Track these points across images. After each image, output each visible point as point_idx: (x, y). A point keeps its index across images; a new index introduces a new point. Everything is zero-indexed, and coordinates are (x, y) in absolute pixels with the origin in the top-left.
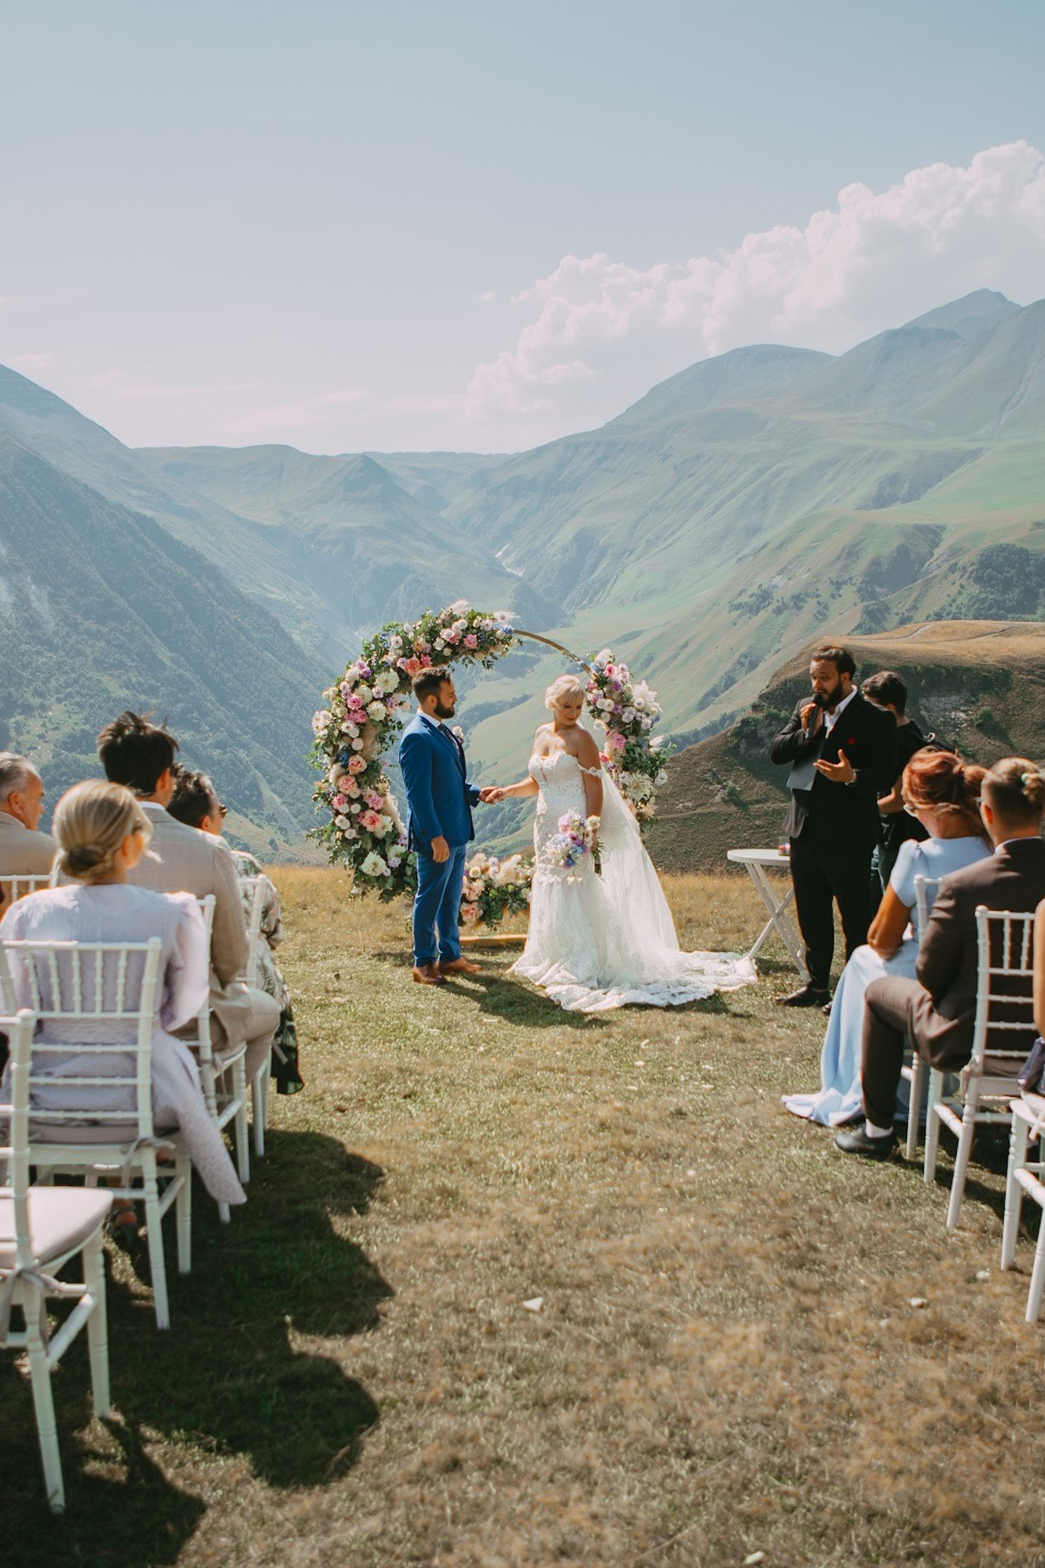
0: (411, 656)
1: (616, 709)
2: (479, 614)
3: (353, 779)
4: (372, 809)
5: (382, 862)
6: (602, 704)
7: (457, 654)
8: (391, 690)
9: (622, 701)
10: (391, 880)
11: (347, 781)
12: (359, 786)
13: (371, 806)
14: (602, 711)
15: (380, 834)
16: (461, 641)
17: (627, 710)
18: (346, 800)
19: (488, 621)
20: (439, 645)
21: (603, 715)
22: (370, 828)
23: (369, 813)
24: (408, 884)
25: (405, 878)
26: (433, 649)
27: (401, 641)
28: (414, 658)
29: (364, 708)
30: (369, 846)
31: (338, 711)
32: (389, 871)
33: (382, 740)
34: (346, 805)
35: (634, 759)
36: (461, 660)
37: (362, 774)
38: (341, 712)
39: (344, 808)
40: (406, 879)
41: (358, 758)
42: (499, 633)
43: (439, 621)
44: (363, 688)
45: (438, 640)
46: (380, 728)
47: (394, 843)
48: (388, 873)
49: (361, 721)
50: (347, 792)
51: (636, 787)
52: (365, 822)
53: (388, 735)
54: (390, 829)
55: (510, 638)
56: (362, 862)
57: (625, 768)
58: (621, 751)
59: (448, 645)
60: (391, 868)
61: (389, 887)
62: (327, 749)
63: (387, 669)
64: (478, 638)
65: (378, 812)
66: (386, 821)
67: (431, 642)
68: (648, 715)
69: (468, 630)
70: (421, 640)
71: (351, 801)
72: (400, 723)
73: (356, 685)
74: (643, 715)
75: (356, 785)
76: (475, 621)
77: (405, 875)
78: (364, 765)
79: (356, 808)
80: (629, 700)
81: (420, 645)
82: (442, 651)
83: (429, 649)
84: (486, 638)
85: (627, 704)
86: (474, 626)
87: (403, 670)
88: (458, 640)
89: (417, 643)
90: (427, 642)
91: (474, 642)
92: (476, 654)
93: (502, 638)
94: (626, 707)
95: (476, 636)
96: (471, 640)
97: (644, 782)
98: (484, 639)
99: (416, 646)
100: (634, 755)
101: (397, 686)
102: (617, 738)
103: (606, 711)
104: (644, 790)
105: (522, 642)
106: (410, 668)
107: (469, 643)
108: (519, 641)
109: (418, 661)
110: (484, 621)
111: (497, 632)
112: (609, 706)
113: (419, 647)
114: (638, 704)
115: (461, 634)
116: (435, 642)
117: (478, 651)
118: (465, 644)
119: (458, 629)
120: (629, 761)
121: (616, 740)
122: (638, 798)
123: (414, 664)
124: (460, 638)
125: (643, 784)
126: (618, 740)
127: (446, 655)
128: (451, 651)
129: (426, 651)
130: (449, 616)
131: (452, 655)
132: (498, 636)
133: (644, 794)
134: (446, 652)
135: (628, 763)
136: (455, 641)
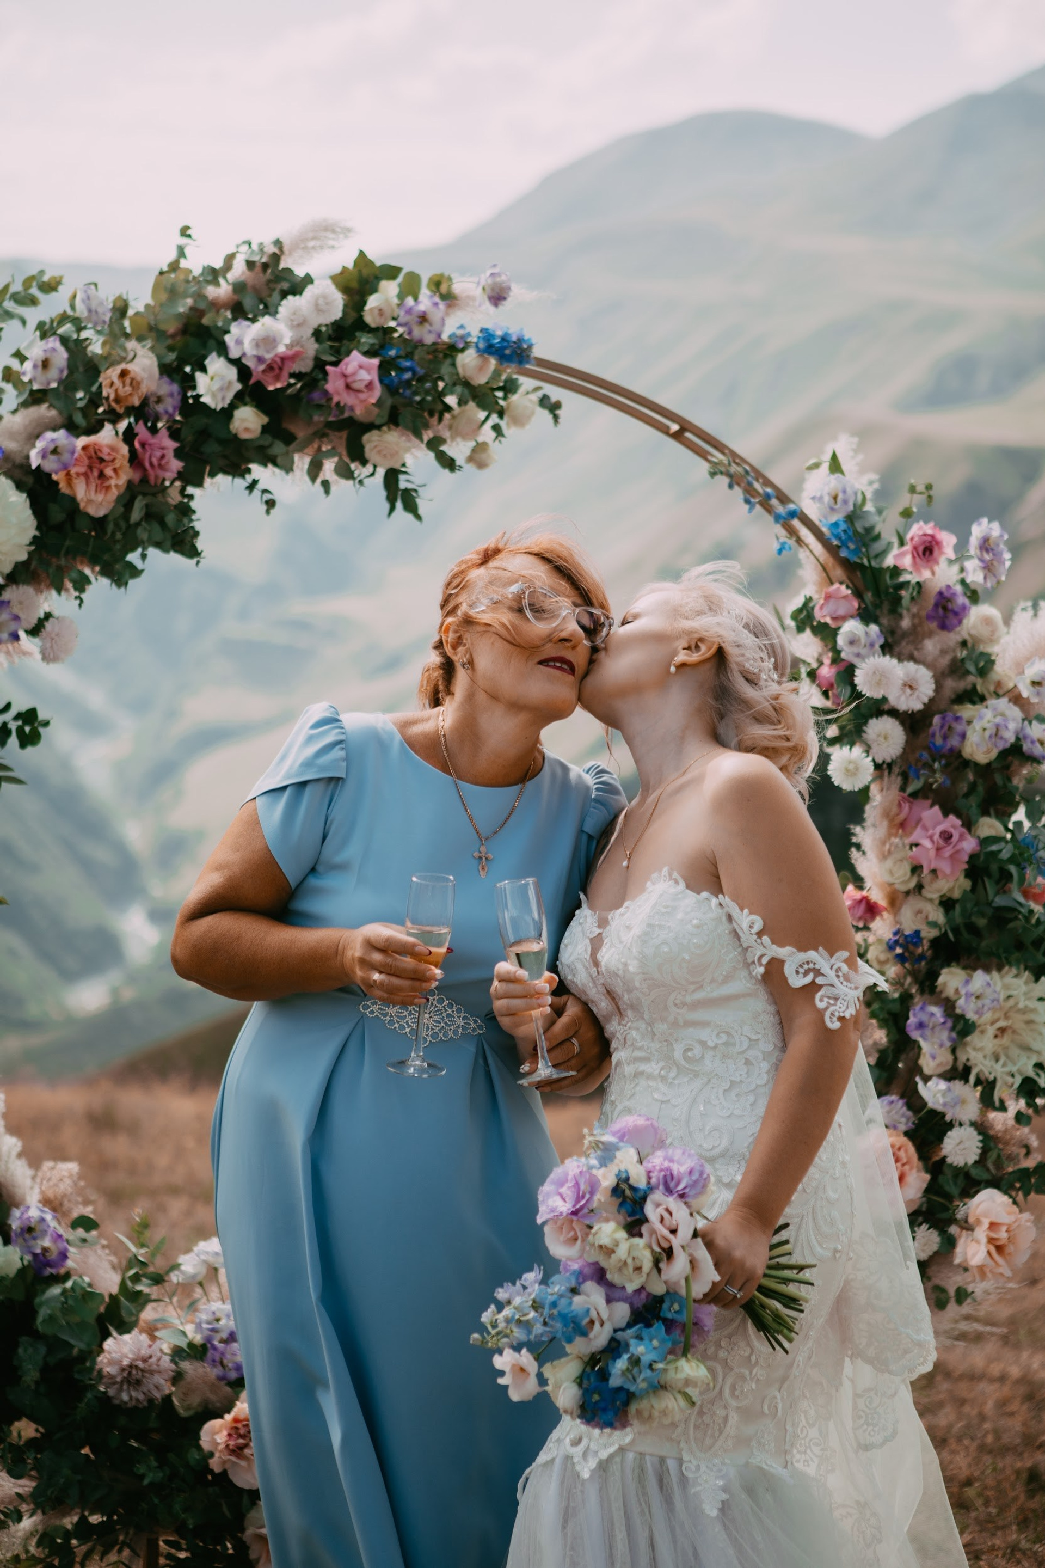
0: (94, 429)
2: (391, 272)
6: (879, 679)
7: (288, 439)
9: (960, 671)
14: (879, 708)
16: (311, 381)
19: (426, 301)
20: (214, 387)
26: (190, 406)
28: (107, 436)
36: (302, 462)
42: (467, 361)
43: (221, 291)
45: (215, 364)
51: (1001, 1032)
55: (510, 388)
57: (950, 952)
59: (254, 390)
64: (384, 368)
67: (181, 371)
69: (340, 334)
70: (143, 362)
72: (30, 716)
76: (373, 302)
80: (985, 665)
81: (132, 379)
82: (227, 413)
83: (169, 405)
84: (414, 373)
85: (979, 683)
86: (369, 319)
87: (56, 483)
88: (298, 376)
89: (124, 374)
90: (166, 370)
91: (370, 386)
92: (365, 438)
93: (481, 379)
94: (973, 697)
95: (375, 361)
96: (356, 386)
97: (1034, 1011)
98: (408, 376)
99: (118, 383)
100: (1000, 901)
101: (23, 557)
102: (939, 829)
103: (893, 713)
104: (1035, 1045)
105: (557, 405)
106: (86, 475)
107: (348, 387)
108: (544, 402)
109: (125, 449)
110: (410, 301)
111: (462, 350)
112: (911, 687)
113: (128, 389)
114: (1035, 683)
115: (312, 348)
116: (199, 375)
117: (379, 427)
118: (327, 395)
119: (299, 325)
120: (981, 922)
121: (936, 837)
122: (1010, 1080)
123: (102, 460)
124: (305, 366)
125: (1029, 1022)
126: (947, 836)
127: (244, 436)
128: (265, 420)
129: (160, 408)
130: (265, 266)
131: (268, 440)
132: (464, 366)
133: (1034, 1059)
134: (243, 420)
135: (973, 929)
136: (285, 374)
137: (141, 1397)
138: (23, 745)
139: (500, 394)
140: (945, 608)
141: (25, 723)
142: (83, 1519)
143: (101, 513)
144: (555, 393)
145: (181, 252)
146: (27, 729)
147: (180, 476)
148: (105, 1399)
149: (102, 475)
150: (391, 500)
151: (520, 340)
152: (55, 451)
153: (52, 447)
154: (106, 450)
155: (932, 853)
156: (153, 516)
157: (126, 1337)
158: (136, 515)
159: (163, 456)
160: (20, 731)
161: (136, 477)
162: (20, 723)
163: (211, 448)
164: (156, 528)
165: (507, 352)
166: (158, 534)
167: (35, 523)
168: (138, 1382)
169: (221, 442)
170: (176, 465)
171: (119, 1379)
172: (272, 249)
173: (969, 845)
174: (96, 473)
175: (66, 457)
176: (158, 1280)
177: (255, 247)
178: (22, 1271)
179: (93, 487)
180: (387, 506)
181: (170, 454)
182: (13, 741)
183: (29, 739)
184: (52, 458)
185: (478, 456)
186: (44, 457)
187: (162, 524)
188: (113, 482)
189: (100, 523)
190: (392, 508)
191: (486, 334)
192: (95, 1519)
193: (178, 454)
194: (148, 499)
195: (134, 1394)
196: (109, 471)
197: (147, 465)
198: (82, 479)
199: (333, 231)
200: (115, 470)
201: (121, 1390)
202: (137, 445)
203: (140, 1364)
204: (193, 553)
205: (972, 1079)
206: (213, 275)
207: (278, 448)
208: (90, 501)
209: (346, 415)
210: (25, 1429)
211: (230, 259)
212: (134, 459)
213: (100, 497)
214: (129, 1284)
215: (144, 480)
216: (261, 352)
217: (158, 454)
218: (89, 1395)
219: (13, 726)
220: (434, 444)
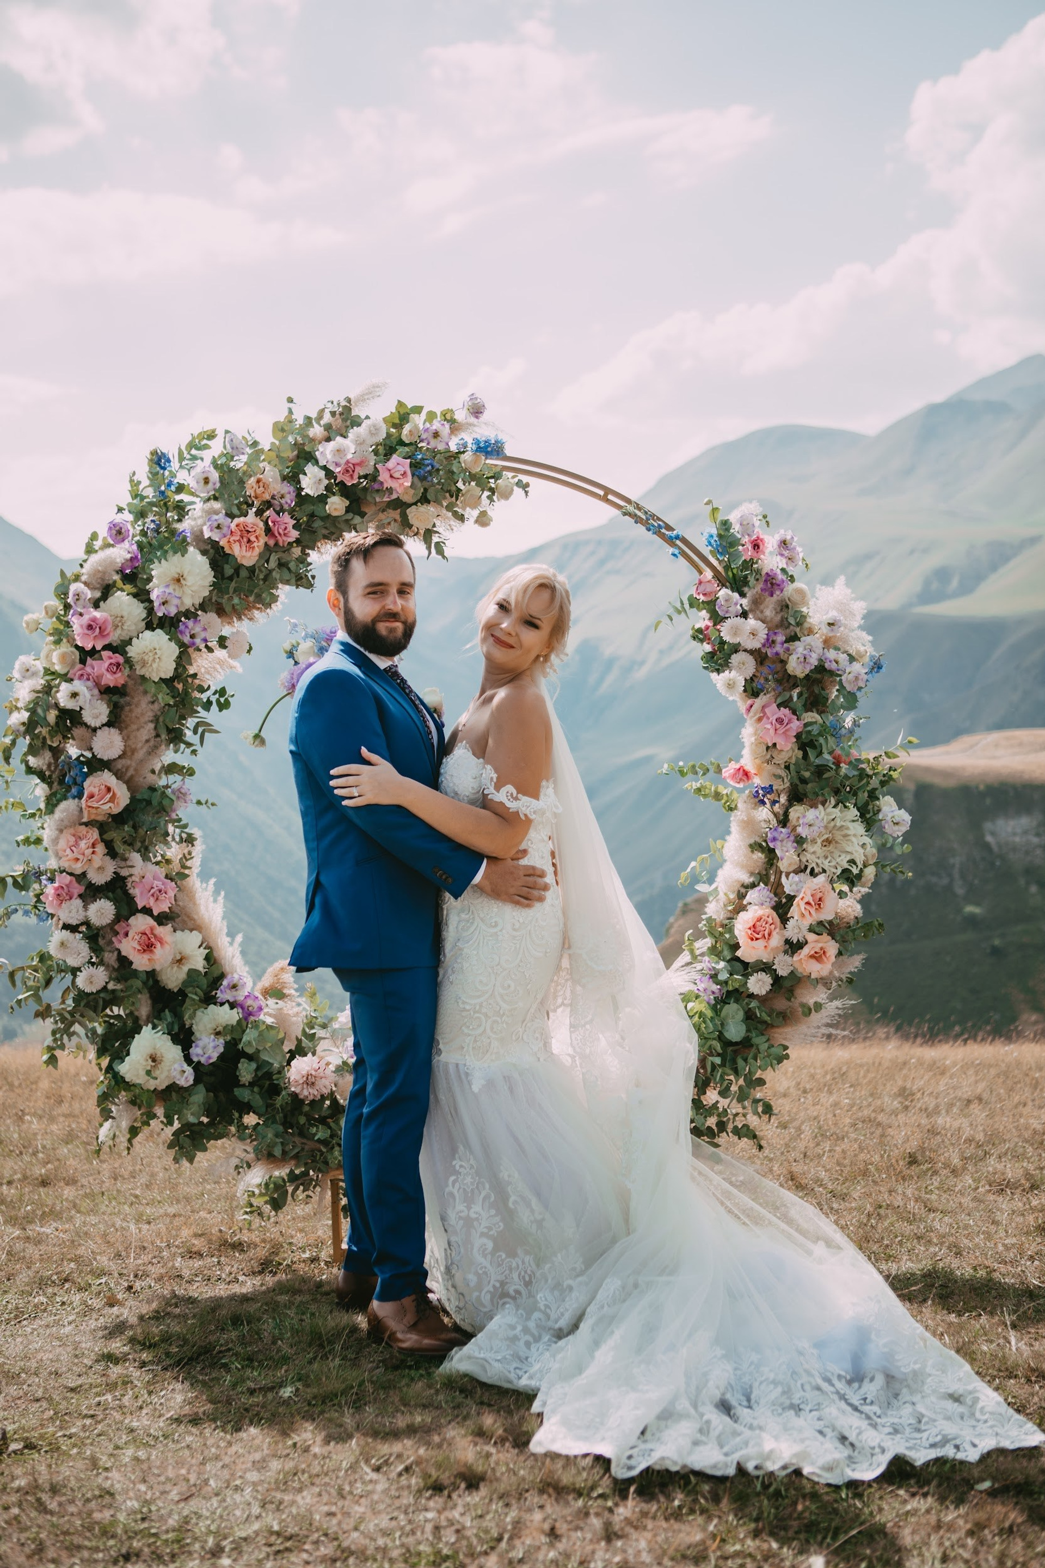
0: (244, 515)
1: (770, 642)
2: (418, 410)
3: (94, 834)
4: (147, 911)
5: (172, 1053)
6: (735, 631)
7: (362, 514)
8: (189, 601)
9: (784, 624)
10: (199, 1096)
11: (79, 838)
12: (112, 853)
13: (140, 904)
14: (736, 649)
15: (173, 979)
16: (373, 477)
17: (799, 648)
18: (78, 889)
19: (437, 426)
20: (312, 482)
21: (735, 659)
22: (140, 962)
23: (140, 923)
24: (247, 1108)
25: (237, 1092)
26: (302, 499)
27: (215, 476)
28: (251, 518)
29: (119, 648)
30: (144, 1010)
31: (55, 657)
32: (189, 1071)
33: (176, 737)
34: (78, 903)
35: (820, 771)
37: (119, 819)
38: (63, 657)
39: (73, 911)
40: (243, 1094)
41: (107, 778)
42: (467, 457)
43: (317, 431)
44: (122, 600)
45: (310, 469)
46: (164, 698)
47: (209, 999)
48: (186, 1077)
49: (110, 679)
50: (78, 868)
51: (828, 842)
52: (129, 947)
53: (191, 722)
54: (198, 963)
55: (497, 476)
56: (120, 1054)
57: (796, 797)
58: (788, 749)
59: (336, 486)
60: (197, 1067)
61: (194, 1114)
62: (32, 761)
63: (181, 546)
64: (415, 466)
65: (162, 919)
66: (190, 943)
67: (293, 477)
68: (852, 659)
69: (388, 448)
70: (271, 474)
71: (91, 892)
72: (222, 692)
73: (107, 591)
74: (843, 658)
75: (101, 849)
76: (407, 427)
77: (236, 1082)
78: (123, 797)
79: (101, 912)
80: (801, 620)
81: (264, 484)
82: (322, 499)
83: (289, 500)
84: (433, 467)
85: (798, 630)
86: (404, 438)
87: (223, 548)
88: (365, 477)
89: (258, 481)
90: (284, 478)
91: (404, 474)
92: (408, 511)
93: (476, 470)
94: (794, 638)
95: (409, 461)
96: (397, 475)
97: (848, 828)
98: (429, 468)
99: (256, 486)
100: (818, 762)
101: (207, 594)
102: (775, 717)
103: (745, 650)
104: (848, 849)
105: (527, 485)
106: (239, 541)
107: (391, 476)
108: (519, 484)
109: (261, 525)
110: (428, 425)
111: (464, 452)
112: (753, 635)
113: (262, 489)
114: (829, 624)
115: (372, 459)
116: (301, 476)
117: (415, 504)
118: (382, 483)
119: (361, 444)
120: (807, 774)
121: (774, 721)
122: (835, 871)
123: (248, 532)
124: (369, 470)
125: (846, 836)
126: (780, 721)
127: (335, 514)
128: (347, 503)
129: (283, 501)
130: (341, 414)
131: (350, 516)
132: (465, 461)
133: (848, 858)
134: (333, 503)
135: (804, 781)
136: (356, 476)
137: (316, 1093)
138: (220, 710)
139: (492, 481)
140: (772, 584)
141: (221, 696)
142: (292, 1171)
143: (251, 564)
144: (525, 479)
145: (290, 412)
146: (222, 700)
147: (298, 541)
148: (295, 1096)
149: (249, 541)
150: (429, 548)
151: (497, 442)
152: (218, 527)
153: (215, 524)
154: (250, 526)
155: (772, 732)
156: (282, 565)
157: (305, 1058)
158: (273, 564)
159: (286, 529)
160: (218, 701)
161: (271, 542)
162: (217, 696)
163: (317, 524)
164: (285, 570)
165: (489, 449)
166: (287, 575)
167: (213, 573)
168: (313, 1083)
169: (323, 519)
170: (295, 534)
171: (301, 1082)
172: (344, 403)
173: (796, 726)
174: (245, 540)
175: (225, 530)
176: (324, 1026)
177: (335, 403)
178: (239, 1022)
179: (244, 548)
180: (427, 552)
181: (290, 527)
182: (214, 707)
183: (223, 706)
184: (216, 530)
185: (483, 520)
186: (211, 530)
187: (289, 569)
188: (255, 544)
189: (252, 570)
190: (430, 553)
191: (477, 442)
192: (297, 1172)
193: (294, 527)
194: (280, 555)
195: (311, 1090)
196: (253, 538)
197: (277, 534)
198: (238, 544)
199: (378, 387)
200: (257, 537)
201: (303, 1089)
202: (270, 523)
203: (314, 1073)
204: (310, 586)
205: (808, 870)
206: (308, 420)
207: (357, 519)
208: (244, 557)
209: (394, 496)
210: (251, 1120)
211: (321, 413)
212: (268, 531)
213: (249, 554)
214: (307, 1030)
215: (276, 544)
216: (337, 460)
217: (283, 527)
218: (284, 1093)
219: (213, 699)
220: (449, 508)
